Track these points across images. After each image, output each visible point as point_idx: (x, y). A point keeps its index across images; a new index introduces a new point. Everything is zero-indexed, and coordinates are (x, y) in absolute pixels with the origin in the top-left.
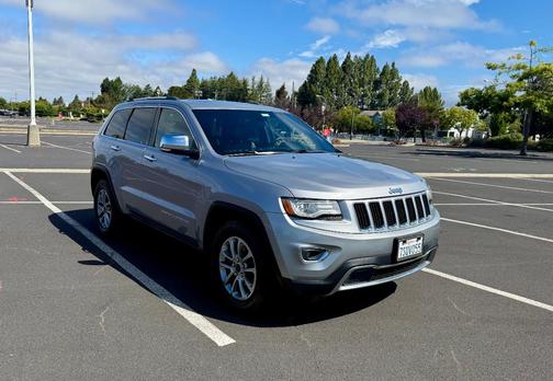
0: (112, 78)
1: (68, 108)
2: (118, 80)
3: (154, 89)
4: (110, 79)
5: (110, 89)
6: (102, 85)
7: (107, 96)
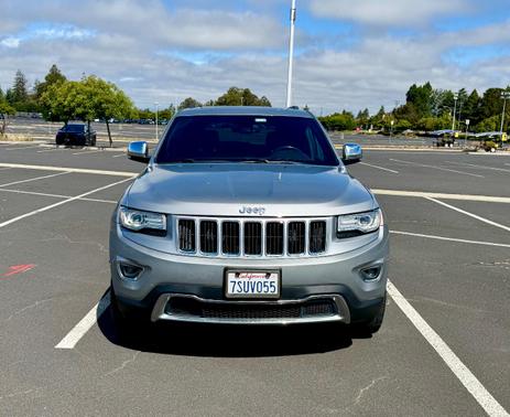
0: (420, 84)
1: (370, 121)
2: (428, 86)
3: (469, 93)
4: (418, 86)
5: (417, 96)
6: (408, 94)
7: (411, 105)
